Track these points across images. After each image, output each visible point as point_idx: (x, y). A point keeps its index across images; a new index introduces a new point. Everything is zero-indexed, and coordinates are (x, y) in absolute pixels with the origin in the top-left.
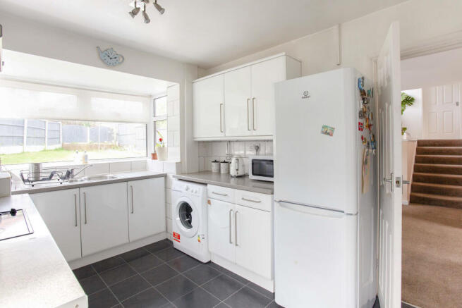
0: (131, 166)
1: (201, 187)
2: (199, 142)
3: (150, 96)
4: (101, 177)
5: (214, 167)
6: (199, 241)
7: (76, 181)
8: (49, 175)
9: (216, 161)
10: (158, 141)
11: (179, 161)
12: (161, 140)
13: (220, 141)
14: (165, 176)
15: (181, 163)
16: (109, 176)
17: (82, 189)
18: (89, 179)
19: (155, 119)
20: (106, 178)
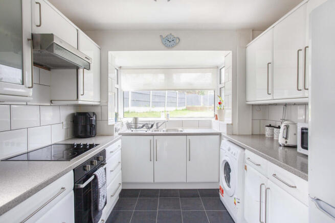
0: (199, 124)
1: (239, 150)
2: (253, 105)
3: (218, 67)
4: (175, 130)
5: (268, 131)
6: (235, 203)
7: (158, 131)
8: (141, 125)
9: (270, 126)
10: (217, 104)
11: (231, 123)
12: (220, 103)
13: (276, 104)
14: (220, 134)
15: (232, 124)
16: (180, 130)
17: (155, 137)
18: (167, 130)
19: (220, 86)
20: (178, 131)
